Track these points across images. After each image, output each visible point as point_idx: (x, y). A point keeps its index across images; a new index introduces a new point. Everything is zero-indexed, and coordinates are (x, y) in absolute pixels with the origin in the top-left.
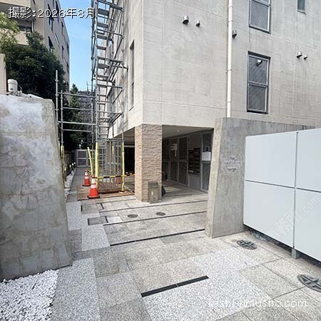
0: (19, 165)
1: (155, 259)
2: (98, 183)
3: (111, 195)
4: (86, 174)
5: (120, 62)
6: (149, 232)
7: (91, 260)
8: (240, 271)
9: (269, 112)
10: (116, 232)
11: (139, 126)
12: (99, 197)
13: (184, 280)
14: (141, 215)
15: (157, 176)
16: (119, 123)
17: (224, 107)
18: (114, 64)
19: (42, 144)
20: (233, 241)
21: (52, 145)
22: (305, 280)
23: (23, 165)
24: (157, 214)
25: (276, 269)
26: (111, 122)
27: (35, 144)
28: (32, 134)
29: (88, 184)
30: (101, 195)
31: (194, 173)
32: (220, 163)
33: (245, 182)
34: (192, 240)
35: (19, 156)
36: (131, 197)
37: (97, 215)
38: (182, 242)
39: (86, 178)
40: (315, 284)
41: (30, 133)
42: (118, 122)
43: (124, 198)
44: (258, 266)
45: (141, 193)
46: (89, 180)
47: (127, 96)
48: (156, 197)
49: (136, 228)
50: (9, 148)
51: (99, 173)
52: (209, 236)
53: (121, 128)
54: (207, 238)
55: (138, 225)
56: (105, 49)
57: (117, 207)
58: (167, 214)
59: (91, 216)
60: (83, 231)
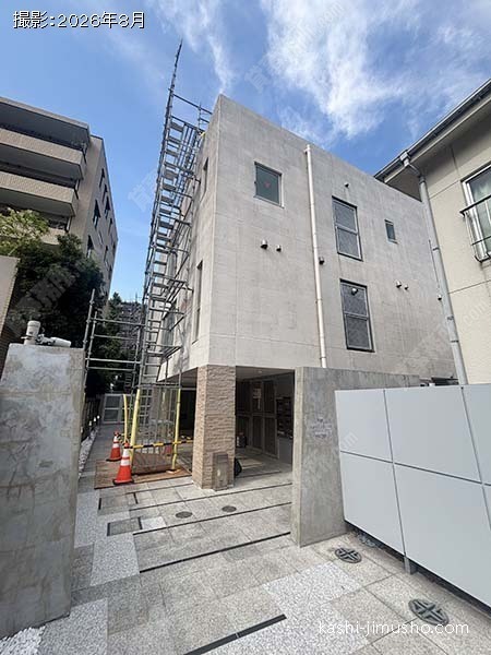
0: (19, 439)
1: (209, 592)
2: (134, 458)
3: (153, 477)
4: (116, 439)
5: (183, 283)
6: (207, 543)
7: (103, 602)
8: (332, 602)
9: (375, 349)
10: (154, 546)
11: (204, 368)
12: (133, 482)
13: (248, 626)
14: (199, 513)
15: (227, 443)
16: (177, 358)
17: (316, 344)
18: (174, 284)
19: (59, 408)
20: (330, 551)
21: (73, 410)
22: (417, 608)
23: (24, 439)
24: (224, 509)
25: (383, 592)
26: (165, 356)
27: (50, 407)
28: (48, 395)
29: (117, 456)
30: (136, 478)
31: (285, 437)
32: (304, 427)
33: (341, 454)
34: (270, 552)
35: (21, 425)
36: (186, 480)
37: (125, 515)
38: (254, 558)
39: (115, 446)
40: (429, 613)
41: (46, 392)
42: (175, 357)
43: (173, 482)
44: (359, 591)
45: (200, 472)
46: (118, 448)
47: (189, 324)
48: (225, 479)
49: (186, 537)
50: (9, 415)
51: (137, 437)
52: (296, 544)
53: (178, 365)
54: (293, 548)
55: (191, 530)
56: (165, 264)
57: (160, 500)
58: (240, 508)
59: (113, 518)
60: (97, 547)
